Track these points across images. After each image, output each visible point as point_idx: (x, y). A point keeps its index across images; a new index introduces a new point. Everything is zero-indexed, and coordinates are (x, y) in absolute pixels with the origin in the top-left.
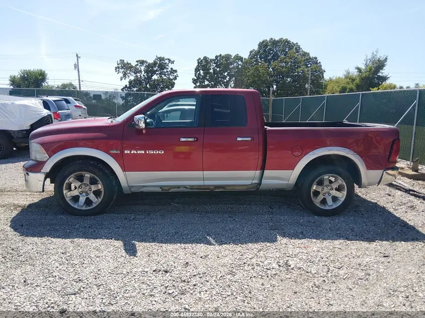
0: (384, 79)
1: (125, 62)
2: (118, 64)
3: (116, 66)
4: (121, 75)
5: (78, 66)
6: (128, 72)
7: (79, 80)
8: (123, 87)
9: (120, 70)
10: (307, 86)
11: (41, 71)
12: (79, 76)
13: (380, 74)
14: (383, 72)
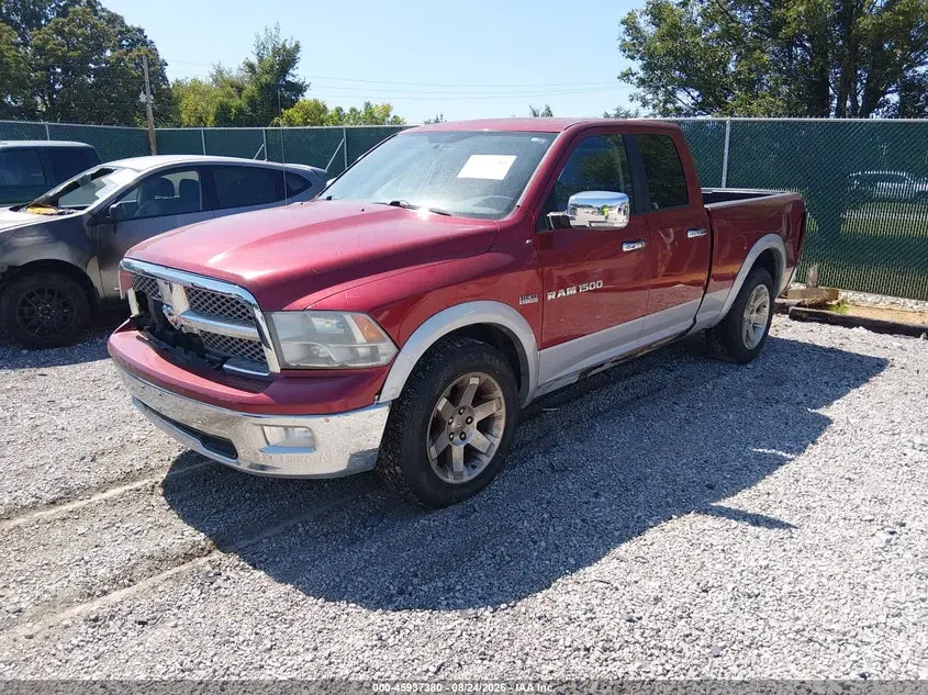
0: (299, 89)
10: (143, 98)
13: (289, 78)
14: (298, 74)
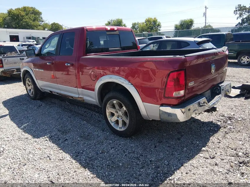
1: (242, 6)
2: (236, 8)
3: (235, 9)
4: (238, 15)
5: (206, 14)
6: (244, 12)
7: (206, 23)
8: (237, 24)
9: (238, 12)
11: (191, 20)
12: (206, 20)
